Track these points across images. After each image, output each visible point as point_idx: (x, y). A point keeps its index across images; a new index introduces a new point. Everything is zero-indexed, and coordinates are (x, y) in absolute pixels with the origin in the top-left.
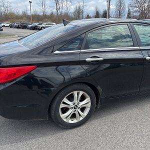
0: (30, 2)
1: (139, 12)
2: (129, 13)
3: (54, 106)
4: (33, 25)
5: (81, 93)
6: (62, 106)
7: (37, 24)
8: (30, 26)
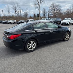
0: (3, 11)
1: (53, 14)
2: (49, 15)
3: (26, 45)
4: (5, 21)
5: (33, 41)
6: (28, 45)
7: (6, 21)
8: (3, 22)
